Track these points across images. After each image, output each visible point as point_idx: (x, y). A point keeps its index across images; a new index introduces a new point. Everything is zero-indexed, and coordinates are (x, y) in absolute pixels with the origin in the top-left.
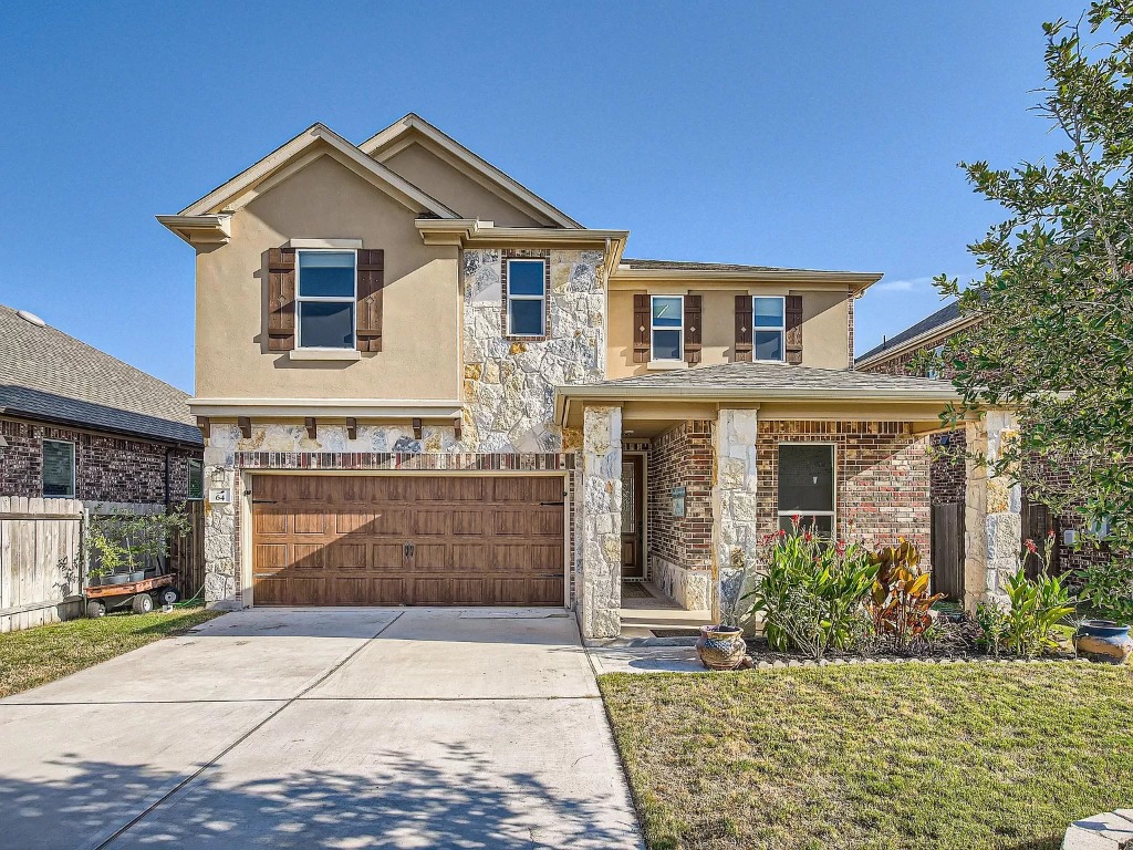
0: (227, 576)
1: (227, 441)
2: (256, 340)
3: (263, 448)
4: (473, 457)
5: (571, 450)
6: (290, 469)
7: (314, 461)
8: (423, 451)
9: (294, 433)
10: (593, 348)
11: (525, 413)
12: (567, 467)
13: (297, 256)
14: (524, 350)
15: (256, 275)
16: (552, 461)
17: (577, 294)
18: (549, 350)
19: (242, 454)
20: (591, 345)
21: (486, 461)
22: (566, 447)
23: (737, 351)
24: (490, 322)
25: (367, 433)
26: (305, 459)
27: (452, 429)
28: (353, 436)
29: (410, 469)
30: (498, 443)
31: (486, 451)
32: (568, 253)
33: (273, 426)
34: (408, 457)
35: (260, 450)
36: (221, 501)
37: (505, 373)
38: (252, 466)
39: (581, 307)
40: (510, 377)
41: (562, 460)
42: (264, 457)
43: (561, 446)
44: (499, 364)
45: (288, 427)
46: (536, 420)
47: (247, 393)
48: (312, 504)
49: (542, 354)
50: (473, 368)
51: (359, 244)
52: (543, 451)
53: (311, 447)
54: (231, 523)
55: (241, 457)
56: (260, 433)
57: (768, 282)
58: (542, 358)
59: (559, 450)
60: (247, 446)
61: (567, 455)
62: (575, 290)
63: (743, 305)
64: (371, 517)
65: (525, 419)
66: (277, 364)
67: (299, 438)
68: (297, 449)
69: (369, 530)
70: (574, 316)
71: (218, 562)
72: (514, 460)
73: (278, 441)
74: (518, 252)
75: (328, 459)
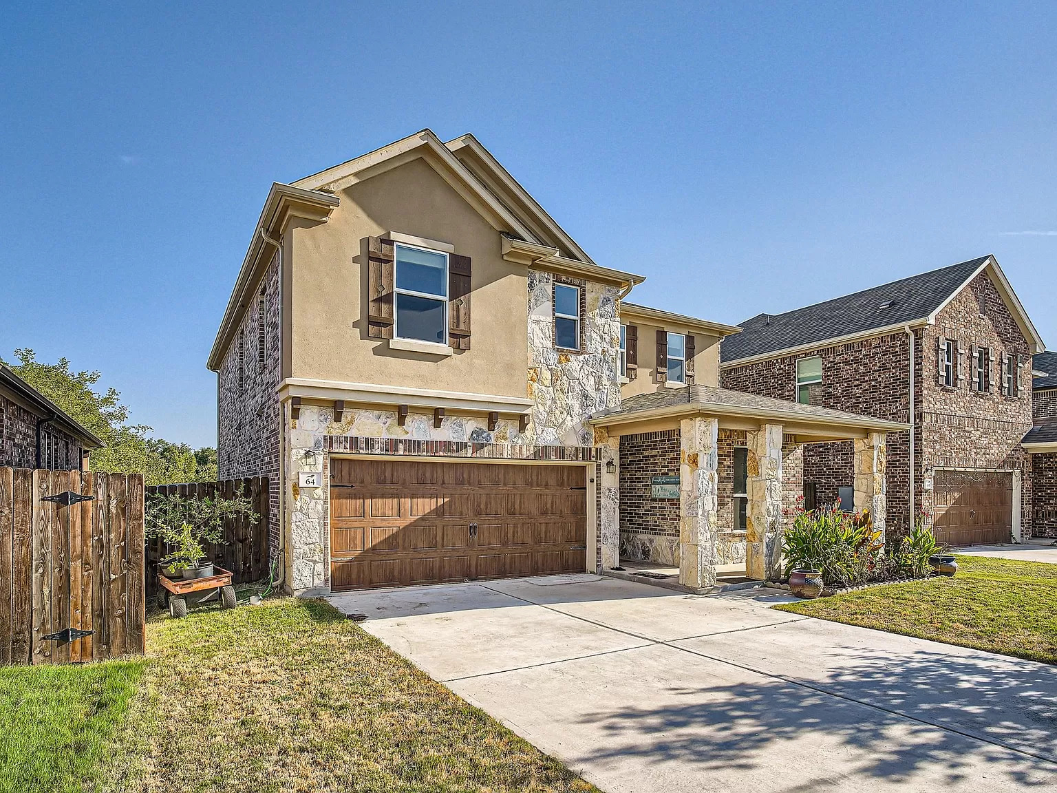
0: (315, 562)
1: (316, 424)
2: (355, 325)
3: (353, 433)
4: (532, 448)
5: (599, 445)
6: (378, 455)
7: (401, 446)
8: (492, 442)
9: (383, 419)
10: (614, 365)
11: (569, 413)
12: (597, 459)
13: (395, 248)
14: (568, 360)
15: (355, 260)
16: (587, 453)
17: (604, 320)
18: (586, 362)
19: (331, 438)
20: (612, 362)
21: (542, 452)
22: (596, 442)
23: (658, 372)
24: (544, 334)
25: (448, 423)
26: (392, 446)
27: (517, 423)
28: (437, 424)
29: (484, 456)
30: (549, 437)
31: (541, 443)
32: (598, 286)
33: (362, 412)
34: (482, 446)
35: (348, 434)
36: (311, 485)
37: (555, 378)
38: (341, 451)
39: (606, 331)
40: (559, 382)
41: (593, 453)
42: (354, 442)
43: (593, 441)
44: (551, 370)
45: (376, 413)
46: (576, 419)
47: (347, 377)
48: (388, 487)
49: (581, 365)
50: (532, 372)
51: (451, 248)
52: (581, 445)
53: (398, 434)
54: (320, 507)
55: (330, 441)
56: (349, 418)
57: (678, 323)
58: (581, 369)
59: (591, 445)
60: (336, 430)
61: (597, 449)
62: (602, 316)
63: (661, 337)
64: (441, 501)
65: (569, 418)
66: (376, 351)
67: (387, 424)
68: (385, 435)
69: (439, 512)
70: (601, 337)
71: (306, 548)
72: (561, 452)
73: (366, 426)
74: (564, 278)
75: (414, 445)
